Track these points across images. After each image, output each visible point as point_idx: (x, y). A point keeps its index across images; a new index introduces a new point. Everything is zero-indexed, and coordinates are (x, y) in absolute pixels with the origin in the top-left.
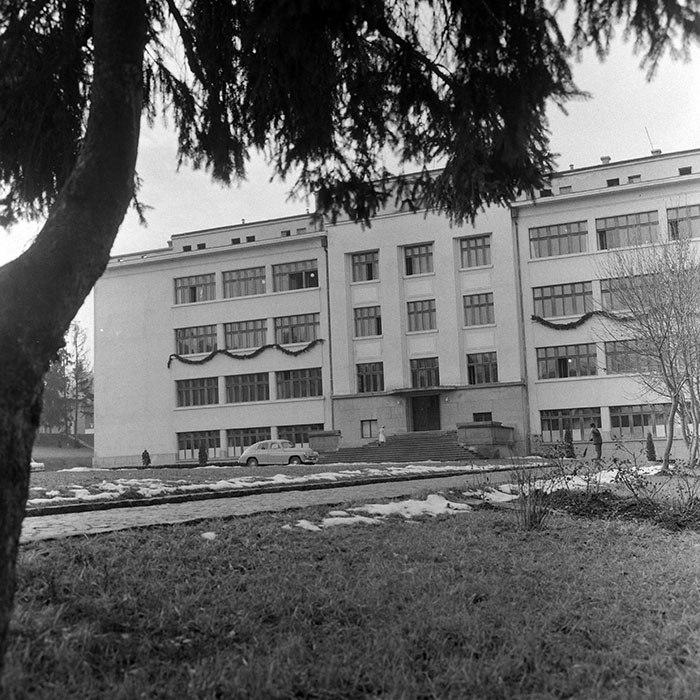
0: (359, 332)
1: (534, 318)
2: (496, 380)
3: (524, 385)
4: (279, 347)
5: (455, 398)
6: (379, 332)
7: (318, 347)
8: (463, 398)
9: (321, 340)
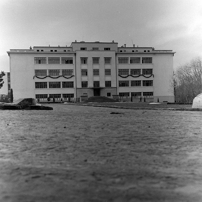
0: (82, 75)
1: (118, 75)
2: (111, 86)
3: (116, 88)
4: (63, 76)
5: (103, 90)
6: (87, 75)
7: (73, 77)
8: (105, 90)
9: (74, 76)
